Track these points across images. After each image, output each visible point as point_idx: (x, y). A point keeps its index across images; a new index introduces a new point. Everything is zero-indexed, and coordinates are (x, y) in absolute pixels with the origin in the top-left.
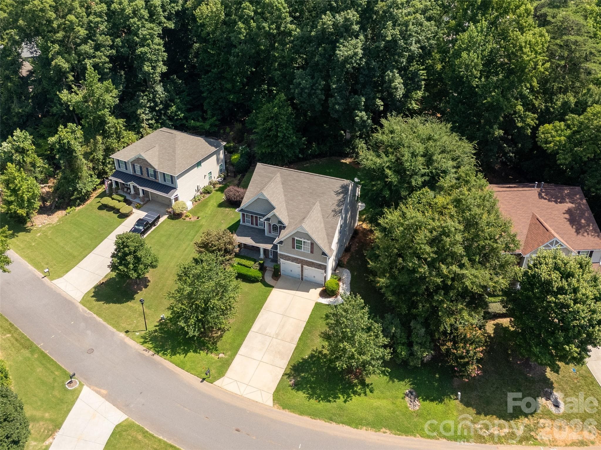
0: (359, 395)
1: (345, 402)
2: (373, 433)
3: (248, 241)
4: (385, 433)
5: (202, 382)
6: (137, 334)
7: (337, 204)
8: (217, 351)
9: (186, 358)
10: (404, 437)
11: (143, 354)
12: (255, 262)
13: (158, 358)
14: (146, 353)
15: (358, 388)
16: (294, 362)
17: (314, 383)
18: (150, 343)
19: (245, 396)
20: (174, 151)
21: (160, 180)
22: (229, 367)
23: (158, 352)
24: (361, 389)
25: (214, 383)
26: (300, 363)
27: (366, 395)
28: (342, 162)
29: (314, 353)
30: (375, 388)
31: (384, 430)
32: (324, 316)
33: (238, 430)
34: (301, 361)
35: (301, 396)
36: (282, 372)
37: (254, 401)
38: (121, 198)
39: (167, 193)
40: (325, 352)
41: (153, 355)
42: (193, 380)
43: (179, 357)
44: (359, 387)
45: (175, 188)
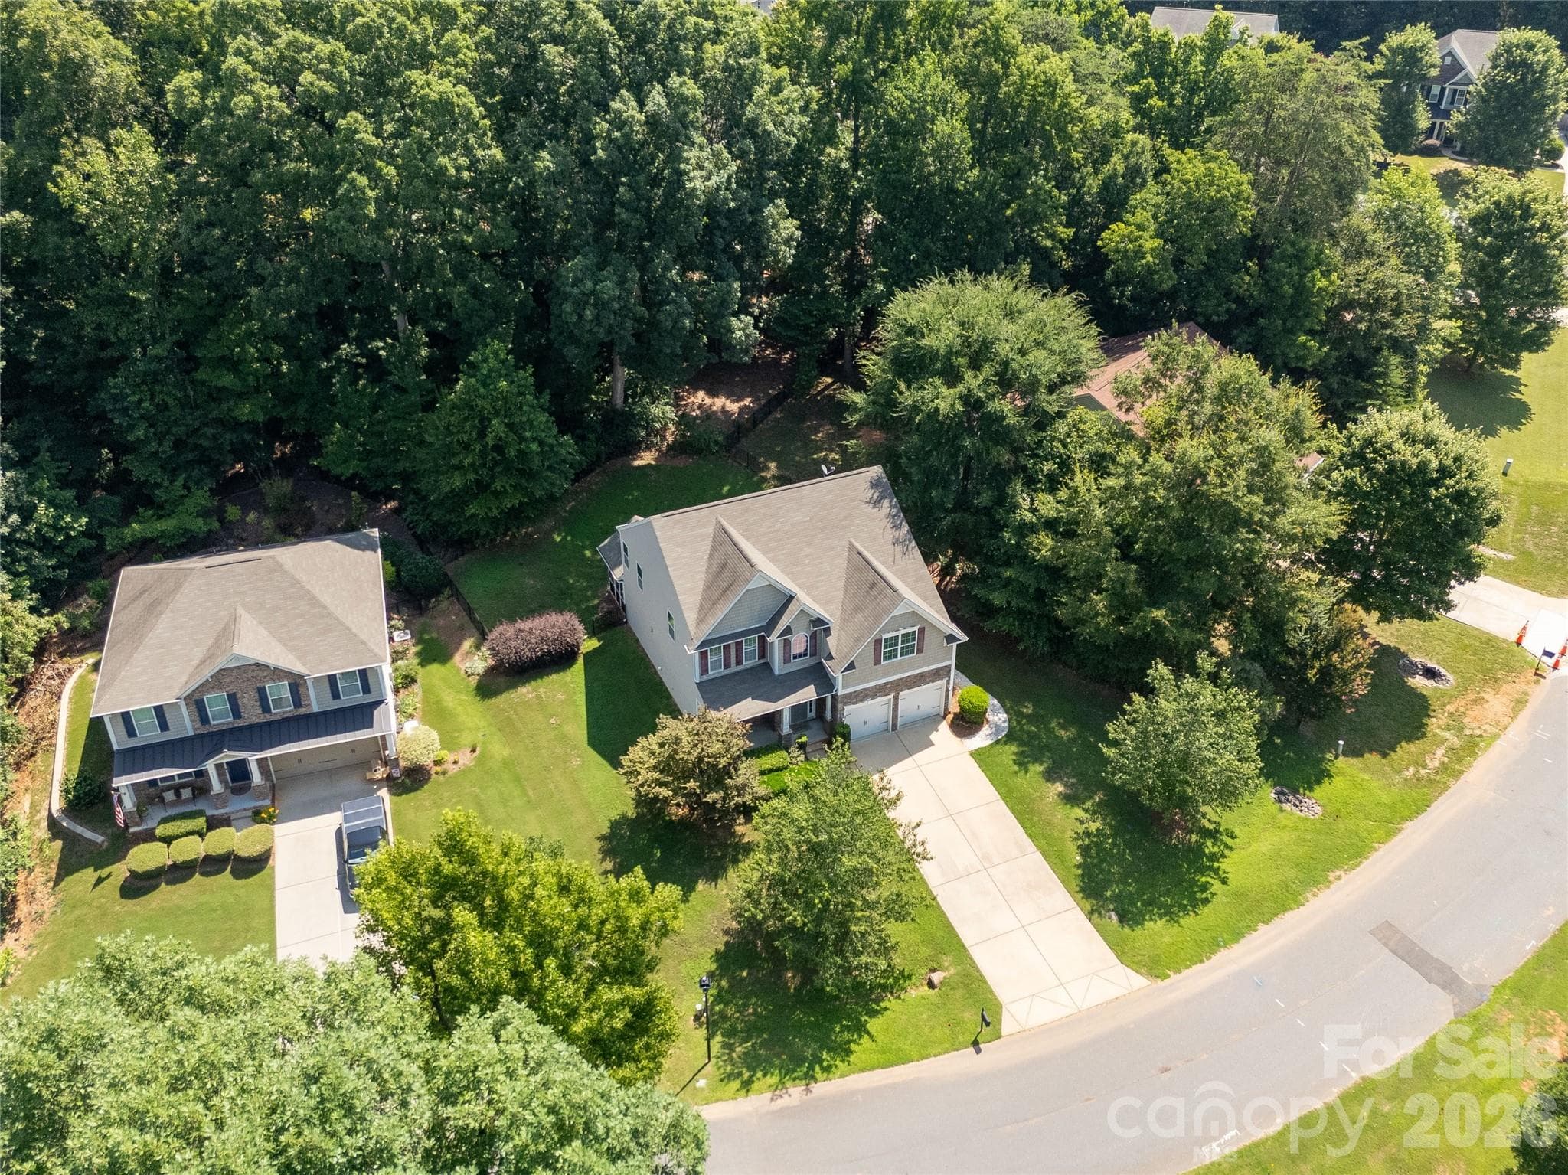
0: (1223, 856)
1: (1224, 882)
2: (1327, 891)
3: (751, 708)
4: (1339, 878)
5: (978, 1051)
6: (701, 1083)
7: (889, 525)
8: (909, 977)
9: (880, 1038)
10: (1366, 863)
11: (782, 1110)
12: (787, 749)
13: (825, 1087)
14: (784, 1102)
15: (1210, 847)
16: (1074, 884)
17: (1141, 892)
18: (759, 1074)
19: (1085, 1007)
20: (314, 602)
21: (317, 701)
22: (986, 982)
23: (810, 1077)
24: (1214, 844)
25: (1004, 1033)
26: (1083, 875)
27: (1231, 849)
28: (639, 467)
29: (1080, 842)
30: (1231, 827)
31: (1331, 876)
32: (1016, 768)
33: (1165, 1070)
34: (1080, 872)
35: (1156, 929)
36: (1082, 917)
37: (1111, 1001)
38: (200, 823)
39: (369, 724)
40: (1093, 827)
41: (808, 1091)
42: (959, 1062)
43: (862, 1048)
44: (1209, 843)
45: (382, 702)
